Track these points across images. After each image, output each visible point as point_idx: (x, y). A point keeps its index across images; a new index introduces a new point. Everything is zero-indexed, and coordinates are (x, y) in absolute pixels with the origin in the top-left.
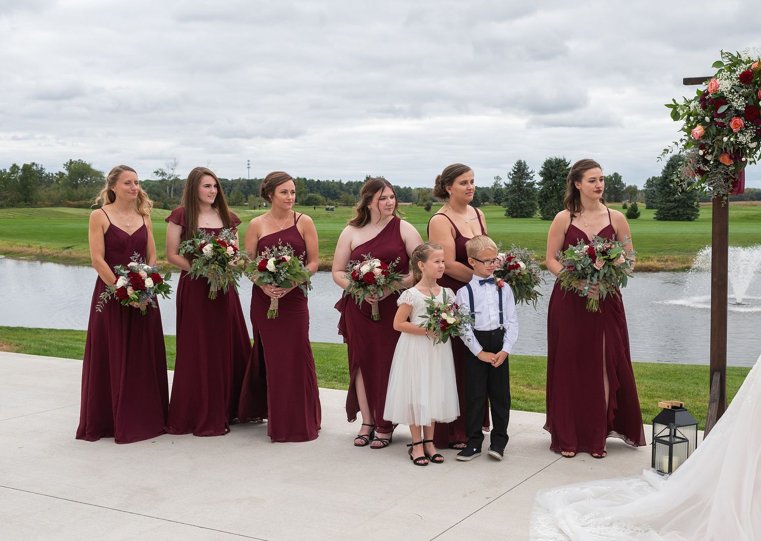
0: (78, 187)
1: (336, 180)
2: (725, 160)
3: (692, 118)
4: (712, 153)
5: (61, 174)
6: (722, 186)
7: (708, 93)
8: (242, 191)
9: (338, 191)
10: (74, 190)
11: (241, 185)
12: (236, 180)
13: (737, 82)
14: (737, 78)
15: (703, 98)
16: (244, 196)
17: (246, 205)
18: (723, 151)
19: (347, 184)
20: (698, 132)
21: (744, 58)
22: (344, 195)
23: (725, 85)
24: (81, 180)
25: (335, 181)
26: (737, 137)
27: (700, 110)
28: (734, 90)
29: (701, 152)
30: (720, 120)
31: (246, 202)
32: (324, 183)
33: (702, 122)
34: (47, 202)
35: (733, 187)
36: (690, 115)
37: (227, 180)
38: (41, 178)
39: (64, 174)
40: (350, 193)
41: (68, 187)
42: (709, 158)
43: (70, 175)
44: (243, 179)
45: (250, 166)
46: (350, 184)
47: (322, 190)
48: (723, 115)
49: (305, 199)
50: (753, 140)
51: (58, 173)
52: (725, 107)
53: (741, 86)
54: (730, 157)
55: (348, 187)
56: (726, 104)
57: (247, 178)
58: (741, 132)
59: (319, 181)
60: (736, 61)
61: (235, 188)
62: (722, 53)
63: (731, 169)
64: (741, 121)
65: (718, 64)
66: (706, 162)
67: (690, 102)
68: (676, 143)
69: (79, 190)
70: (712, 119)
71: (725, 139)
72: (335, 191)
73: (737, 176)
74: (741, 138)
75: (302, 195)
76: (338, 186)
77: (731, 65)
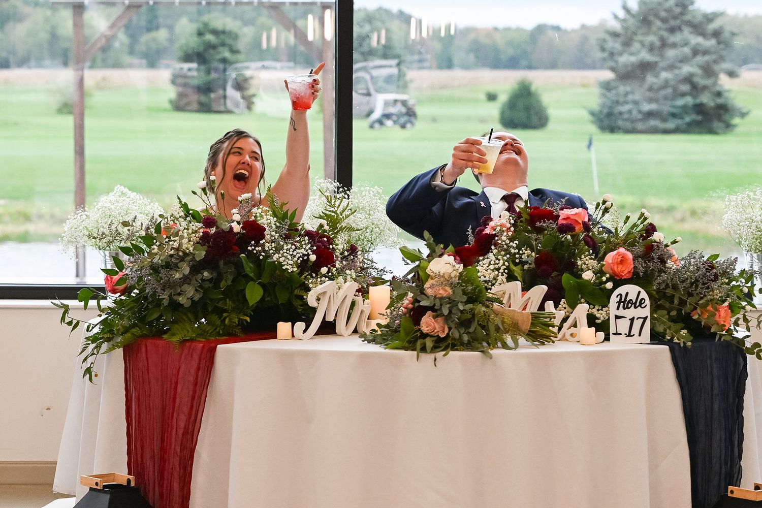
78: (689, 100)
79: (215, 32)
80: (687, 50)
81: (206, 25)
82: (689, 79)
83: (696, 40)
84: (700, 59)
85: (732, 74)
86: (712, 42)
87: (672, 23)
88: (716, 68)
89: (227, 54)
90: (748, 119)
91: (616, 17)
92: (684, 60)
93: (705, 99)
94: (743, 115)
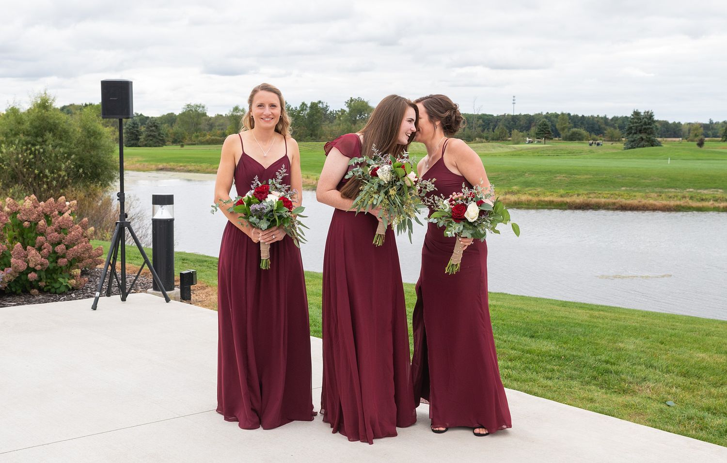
0: (356, 123)
1: (602, 115)
5: (343, 111)
8: (507, 127)
9: (603, 126)
10: (353, 126)
11: (505, 120)
12: (501, 115)
16: (508, 131)
17: (510, 140)
19: (612, 119)
22: (609, 130)
24: (360, 116)
25: (600, 116)
31: (509, 137)
32: (588, 118)
34: (329, 137)
37: (492, 115)
38: (325, 114)
39: (345, 111)
40: (615, 128)
41: (348, 123)
43: (351, 112)
44: (508, 115)
45: (515, 102)
46: (615, 119)
47: (587, 126)
49: (569, 134)
51: (340, 110)
55: (613, 122)
57: (512, 114)
59: (583, 116)
61: (500, 123)
69: (357, 125)
72: (599, 126)
75: (566, 130)
76: (603, 121)
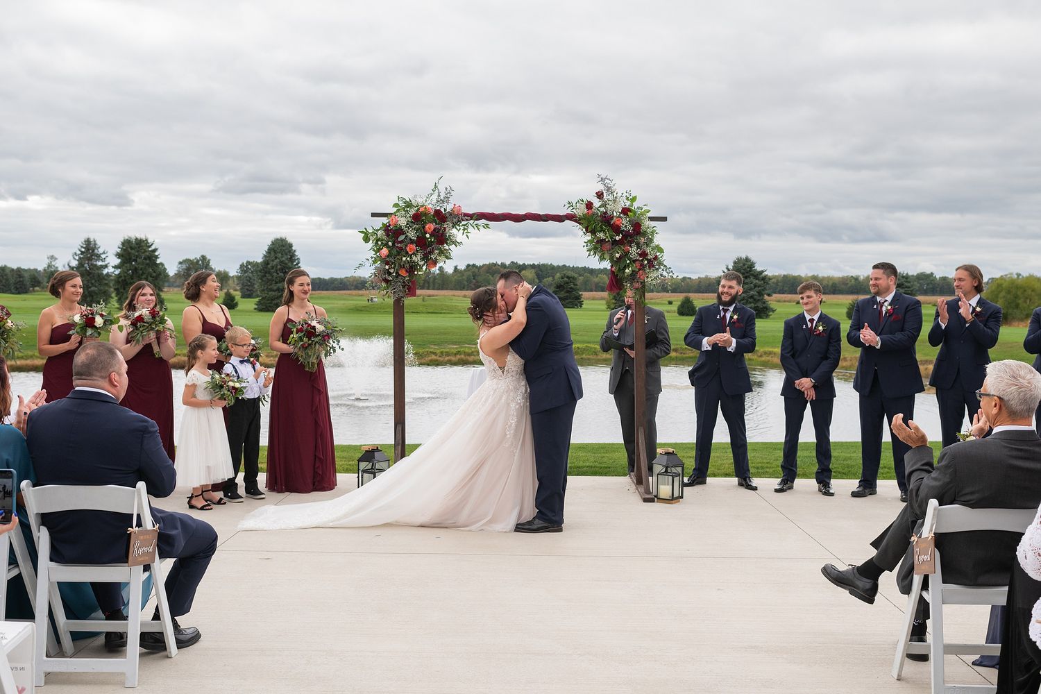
2: (403, 273)
3: (380, 243)
4: (394, 268)
6: (401, 291)
7: (390, 225)
13: (409, 219)
14: (410, 217)
15: (386, 228)
18: (402, 267)
20: (385, 253)
21: (413, 201)
23: (402, 222)
26: (411, 258)
27: (385, 237)
28: (409, 224)
29: (387, 267)
30: (399, 245)
33: (386, 245)
35: (409, 291)
36: (378, 240)
42: (392, 271)
48: (401, 242)
50: (422, 259)
52: (404, 237)
53: (412, 222)
54: (406, 271)
56: (403, 234)
58: (414, 254)
60: (409, 205)
62: (399, 198)
63: (406, 279)
64: (413, 246)
65: (396, 205)
66: (389, 274)
67: (378, 230)
68: (368, 260)
70: (393, 244)
71: (404, 259)
73: (410, 284)
74: (414, 258)
77: (405, 206)
78: (753, 305)
79: (568, 277)
80: (752, 285)
81: (565, 275)
82: (752, 297)
83: (755, 281)
84: (757, 289)
85: (769, 295)
86: (762, 282)
87: (746, 275)
88: (763, 293)
89: (572, 286)
90: (775, 312)
91: (724, 272)
92: (751, 289)
93: (760, 305)
94: (773, 311)
